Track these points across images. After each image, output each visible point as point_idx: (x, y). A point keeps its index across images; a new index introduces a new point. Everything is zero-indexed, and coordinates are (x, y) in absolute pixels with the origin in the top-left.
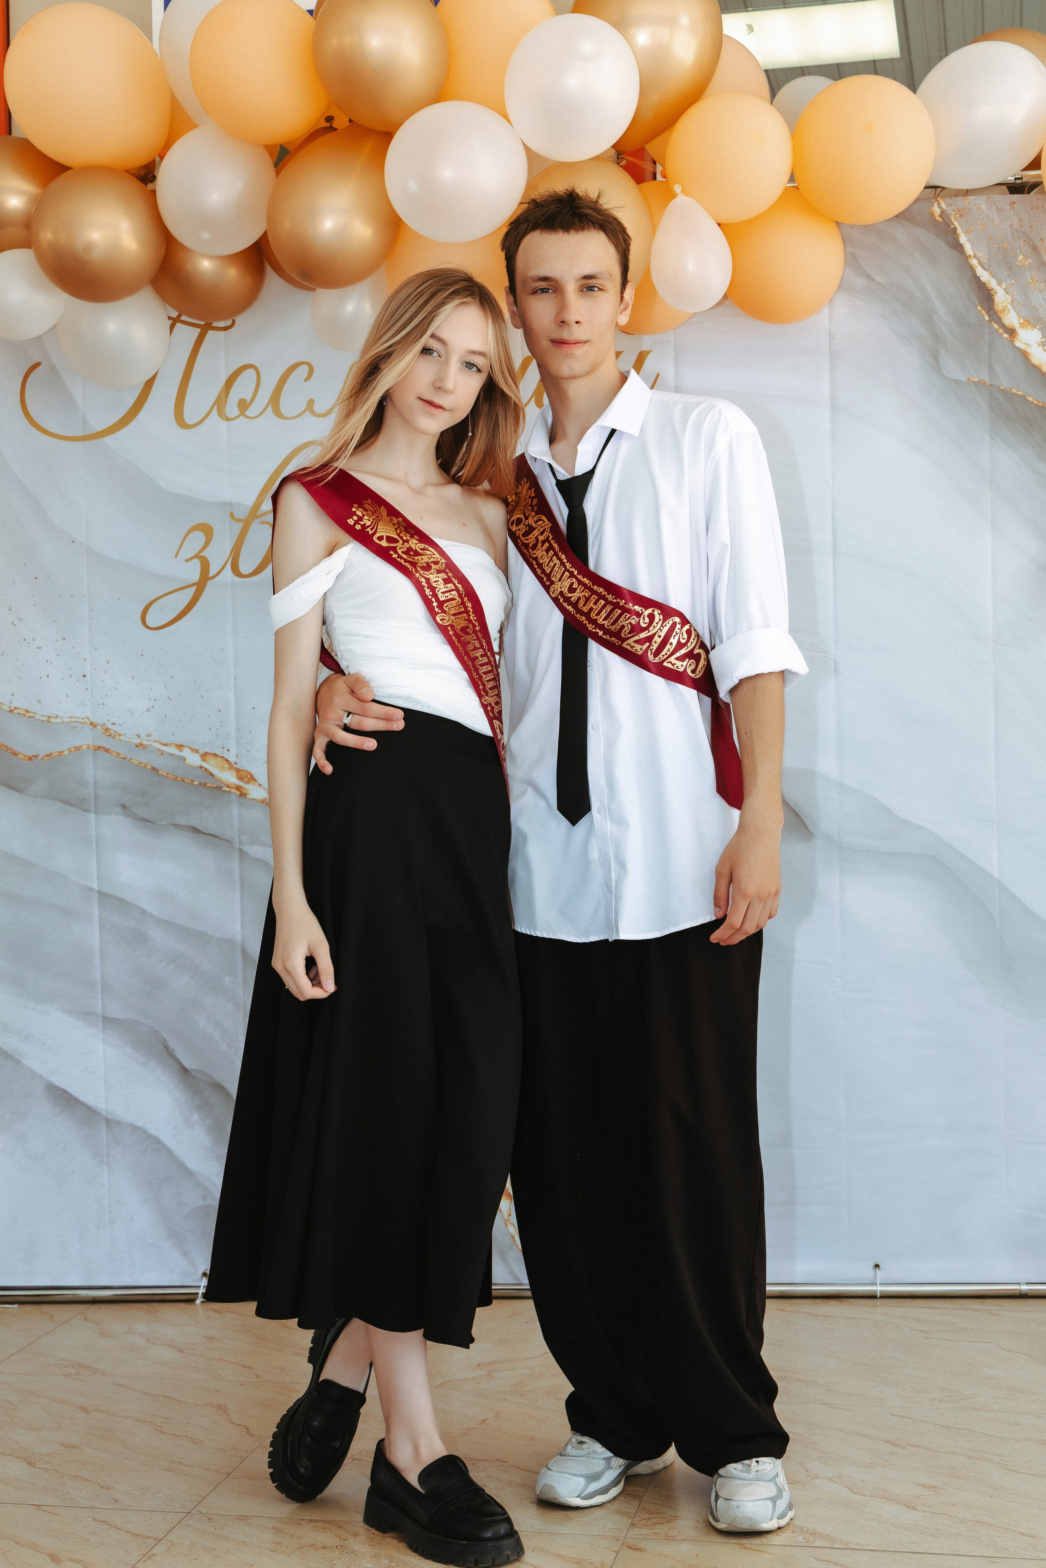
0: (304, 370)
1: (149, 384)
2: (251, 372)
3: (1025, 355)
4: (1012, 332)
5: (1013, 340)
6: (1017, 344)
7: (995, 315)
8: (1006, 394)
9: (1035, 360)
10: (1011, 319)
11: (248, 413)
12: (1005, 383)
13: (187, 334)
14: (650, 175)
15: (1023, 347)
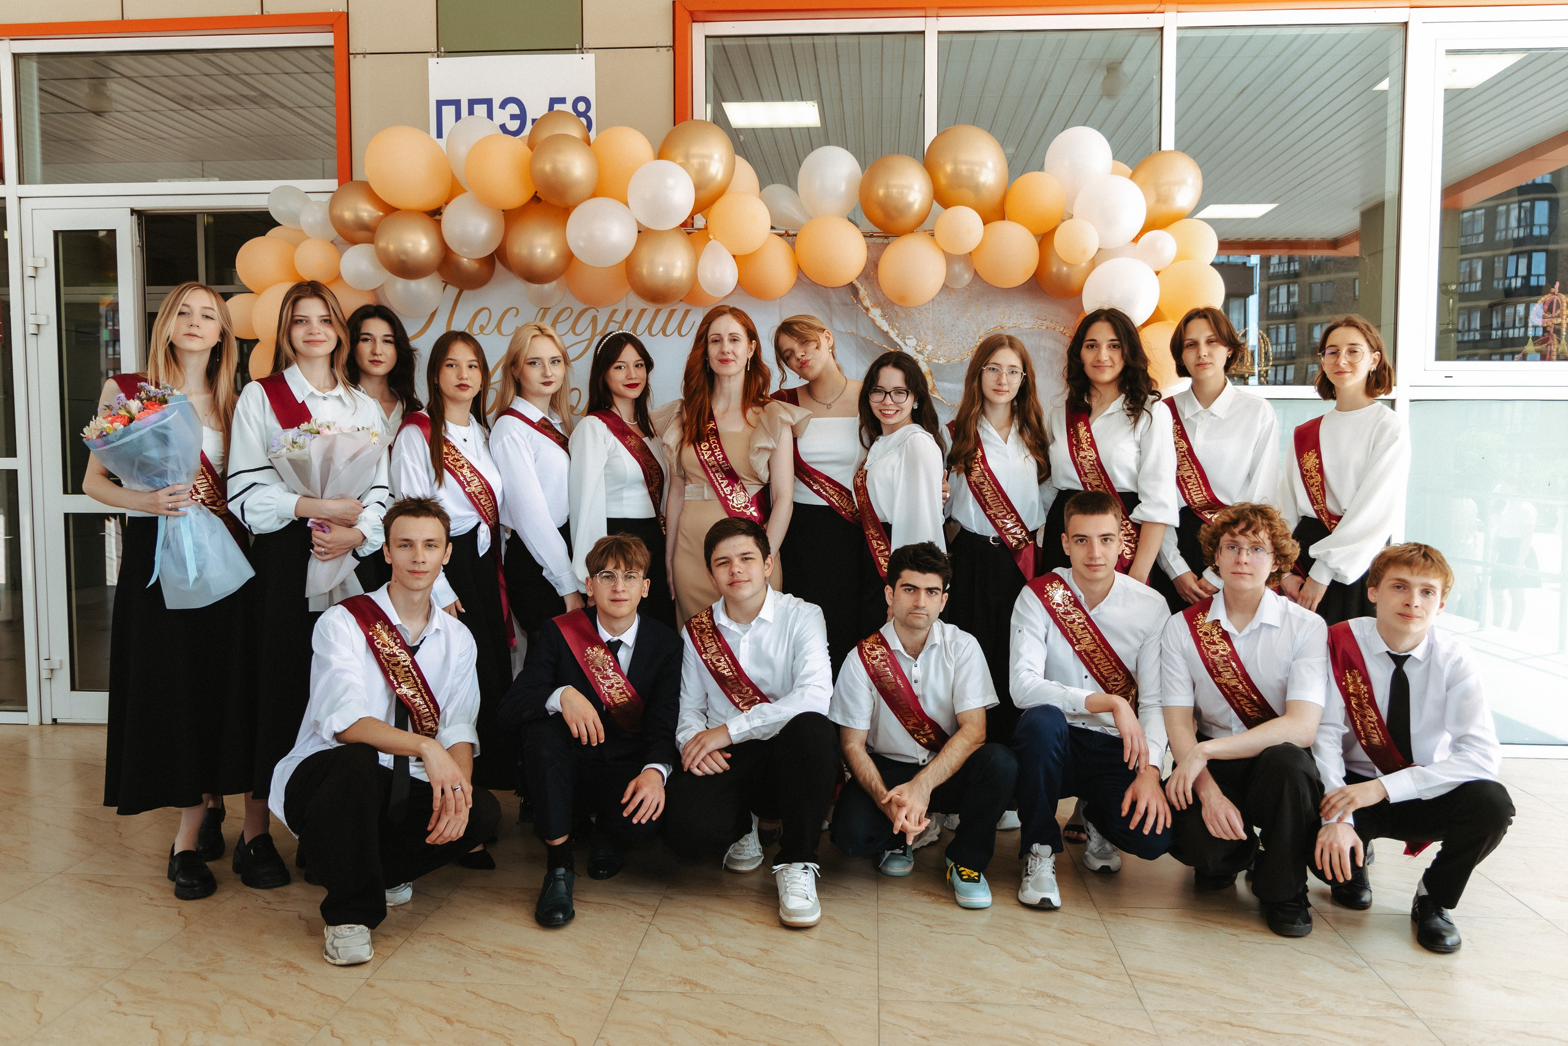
0: (514, 311)
1: (433, 315)
2: (486, 311)
3: (873, 321)
4: (867, 309)
5: (867, 314)
6: (870, 315)
7: (859, 301)
8: (863, 339)
9: (878, 324)
10: (867, 303)
11: (485, 332)
12: (863, 334)
13: (452, 291)
14: (691, 225)
15: (872, 317)
